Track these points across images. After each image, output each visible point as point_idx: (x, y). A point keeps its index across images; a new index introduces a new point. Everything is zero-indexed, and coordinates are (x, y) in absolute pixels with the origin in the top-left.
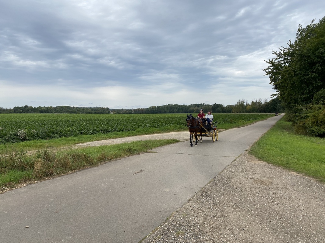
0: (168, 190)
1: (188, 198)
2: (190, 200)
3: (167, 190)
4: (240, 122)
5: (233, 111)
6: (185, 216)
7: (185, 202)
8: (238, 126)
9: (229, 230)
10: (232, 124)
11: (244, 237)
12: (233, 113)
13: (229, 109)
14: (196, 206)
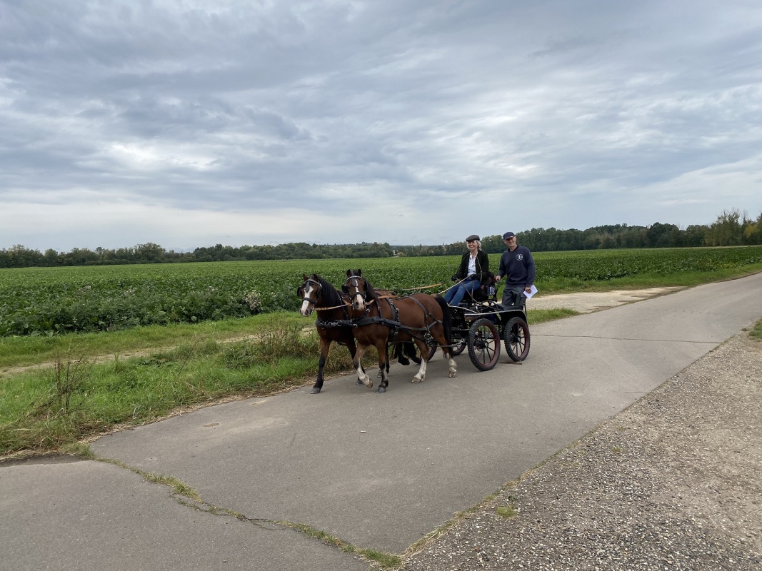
0: (580, 395)
1: (623, 406)
2: (626, 409)
3: (576, 395)
4: (728, 268)
5: (707, 242)
6: (622, 429)
7: (618, 411)
8: (721, 278)
9: (711, 451)
10: (704, 274)
11: (738, 462)
12: (705, 245)
13: (696, 236)
14: (640, 418)
